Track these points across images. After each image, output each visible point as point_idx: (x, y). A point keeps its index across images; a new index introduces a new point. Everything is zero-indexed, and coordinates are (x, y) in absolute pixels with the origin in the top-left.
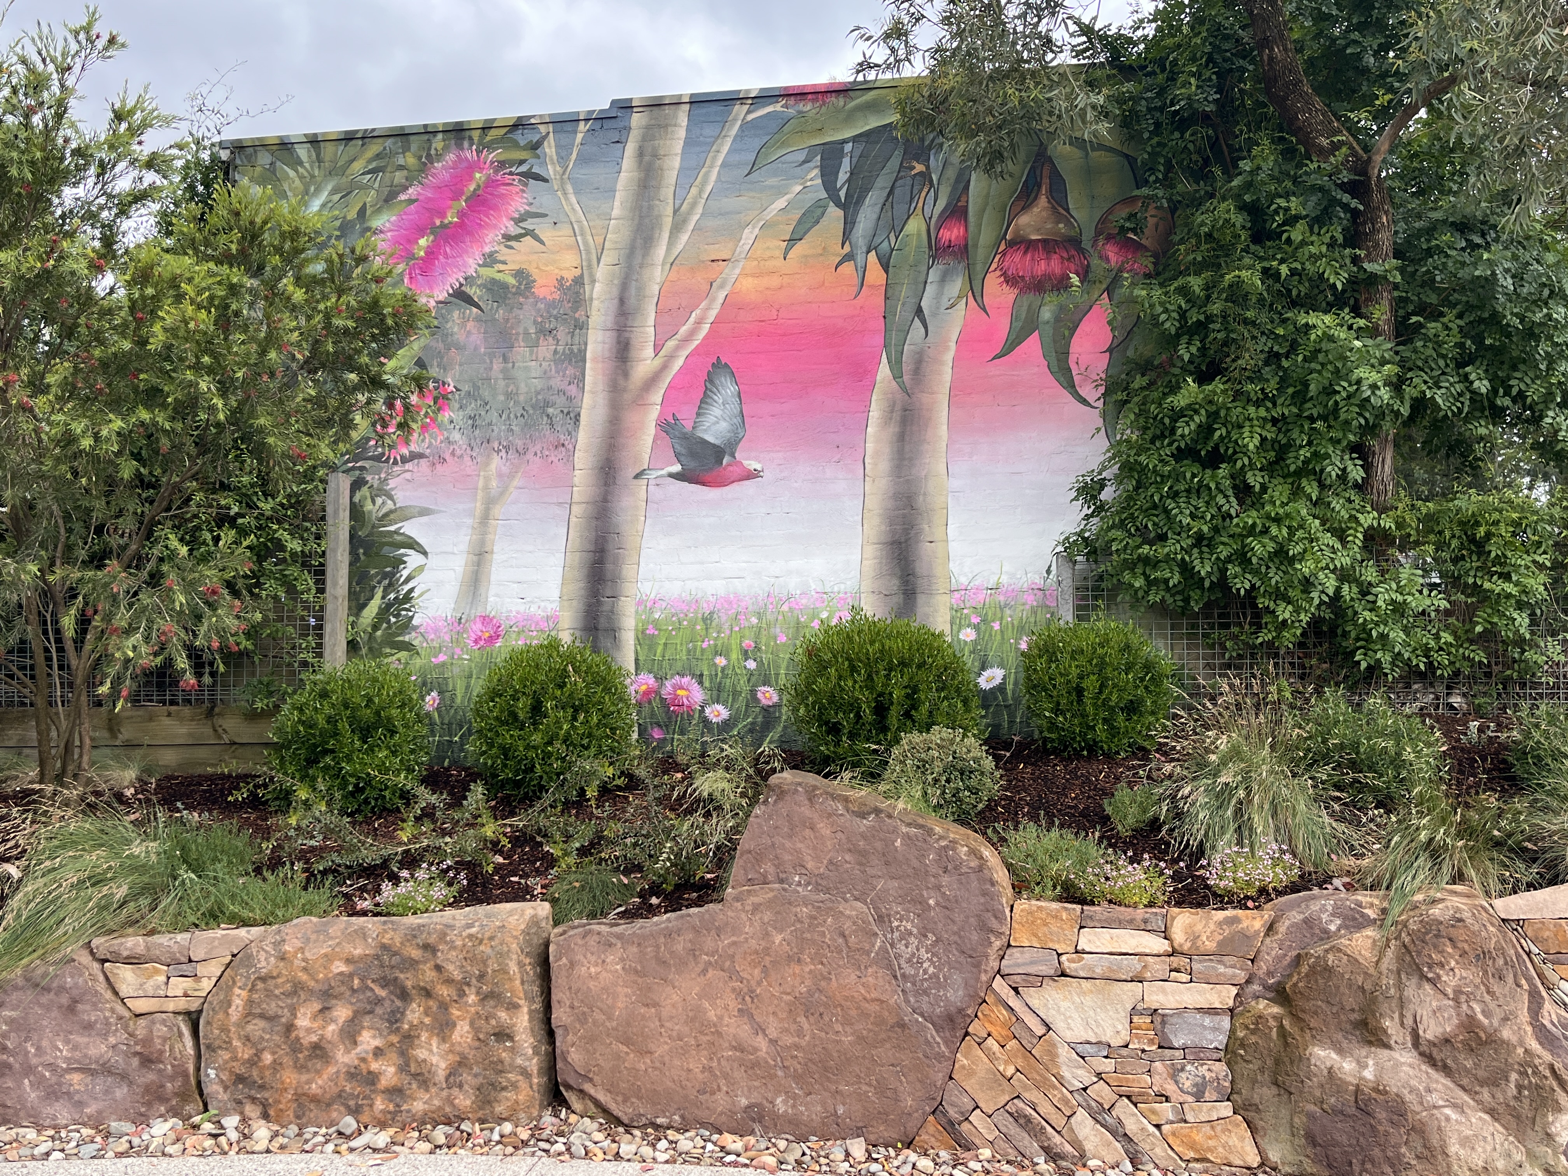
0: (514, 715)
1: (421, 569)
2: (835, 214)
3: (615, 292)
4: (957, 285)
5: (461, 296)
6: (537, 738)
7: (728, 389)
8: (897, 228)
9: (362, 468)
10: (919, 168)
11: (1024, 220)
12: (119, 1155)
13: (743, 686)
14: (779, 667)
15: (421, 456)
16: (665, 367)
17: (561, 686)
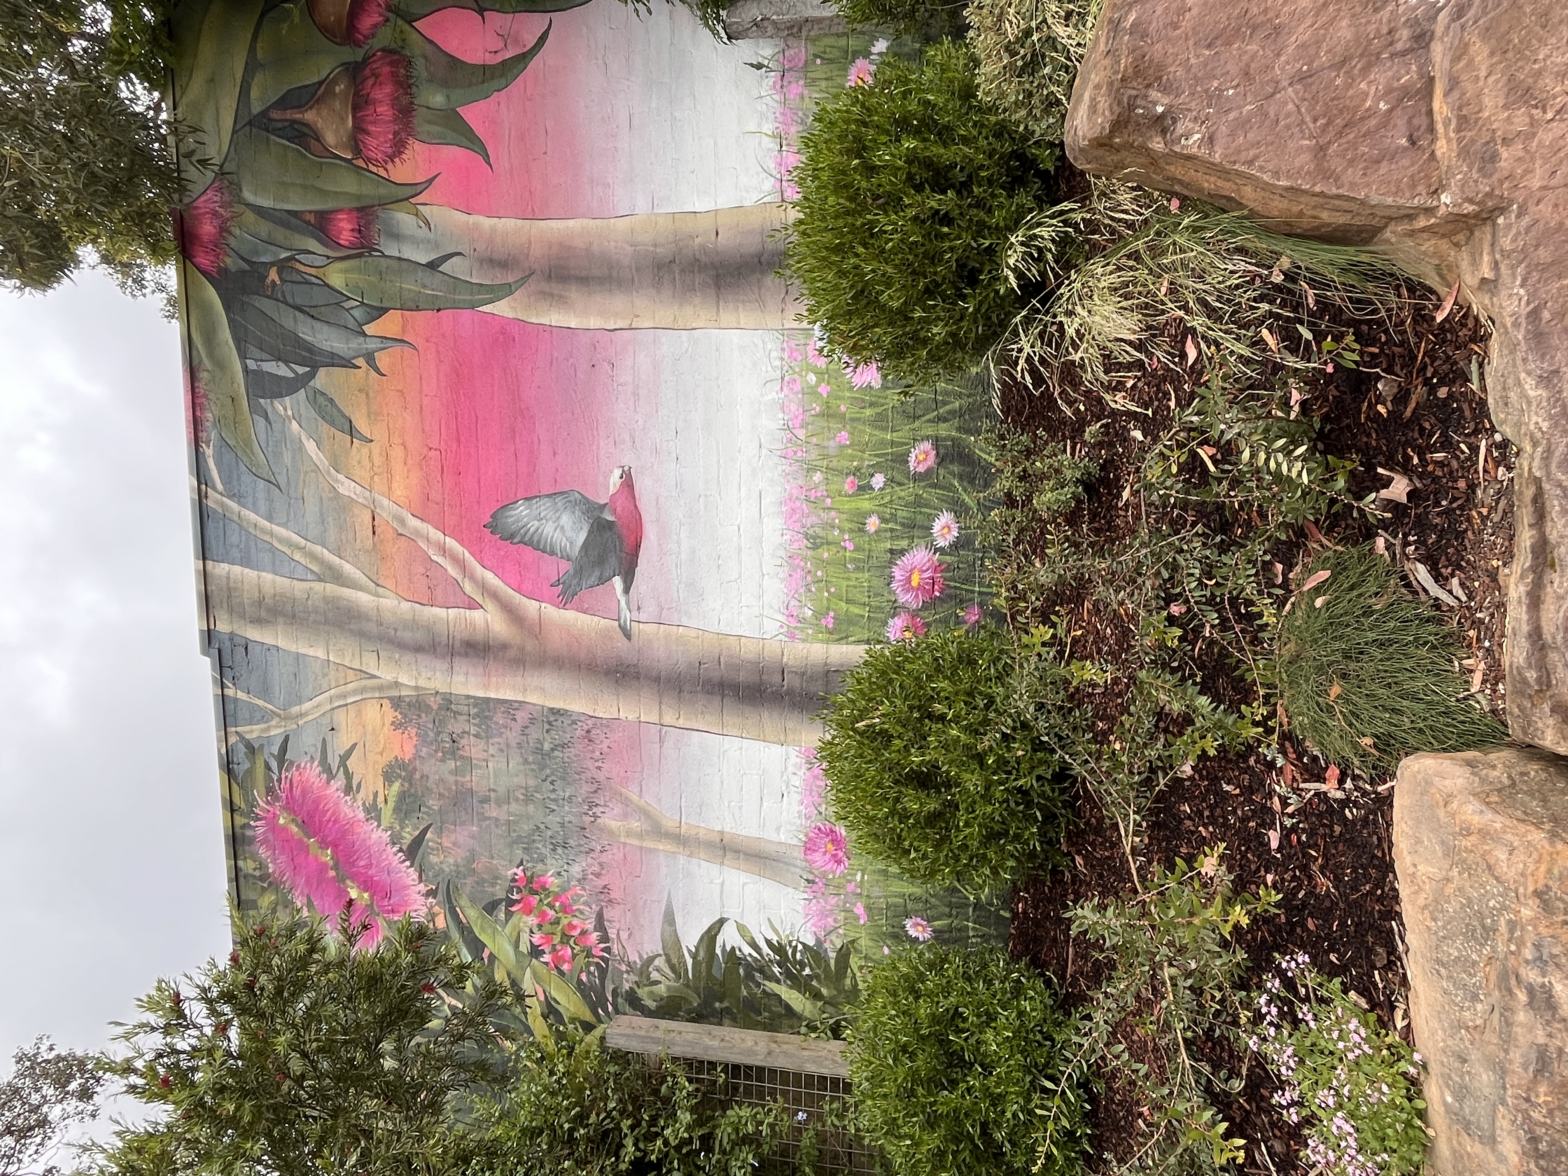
1: (741, 929)
2: (323, 379)
3: (408, 657)
4: (404, 219)
8: (338, 300)
9: (615, 993)
10: (273, 275)
11: (330, 138)
13: (908, 491)
14: (883, 443)
15: (600, 917)
16: (495, 596)
17: (886, 737)
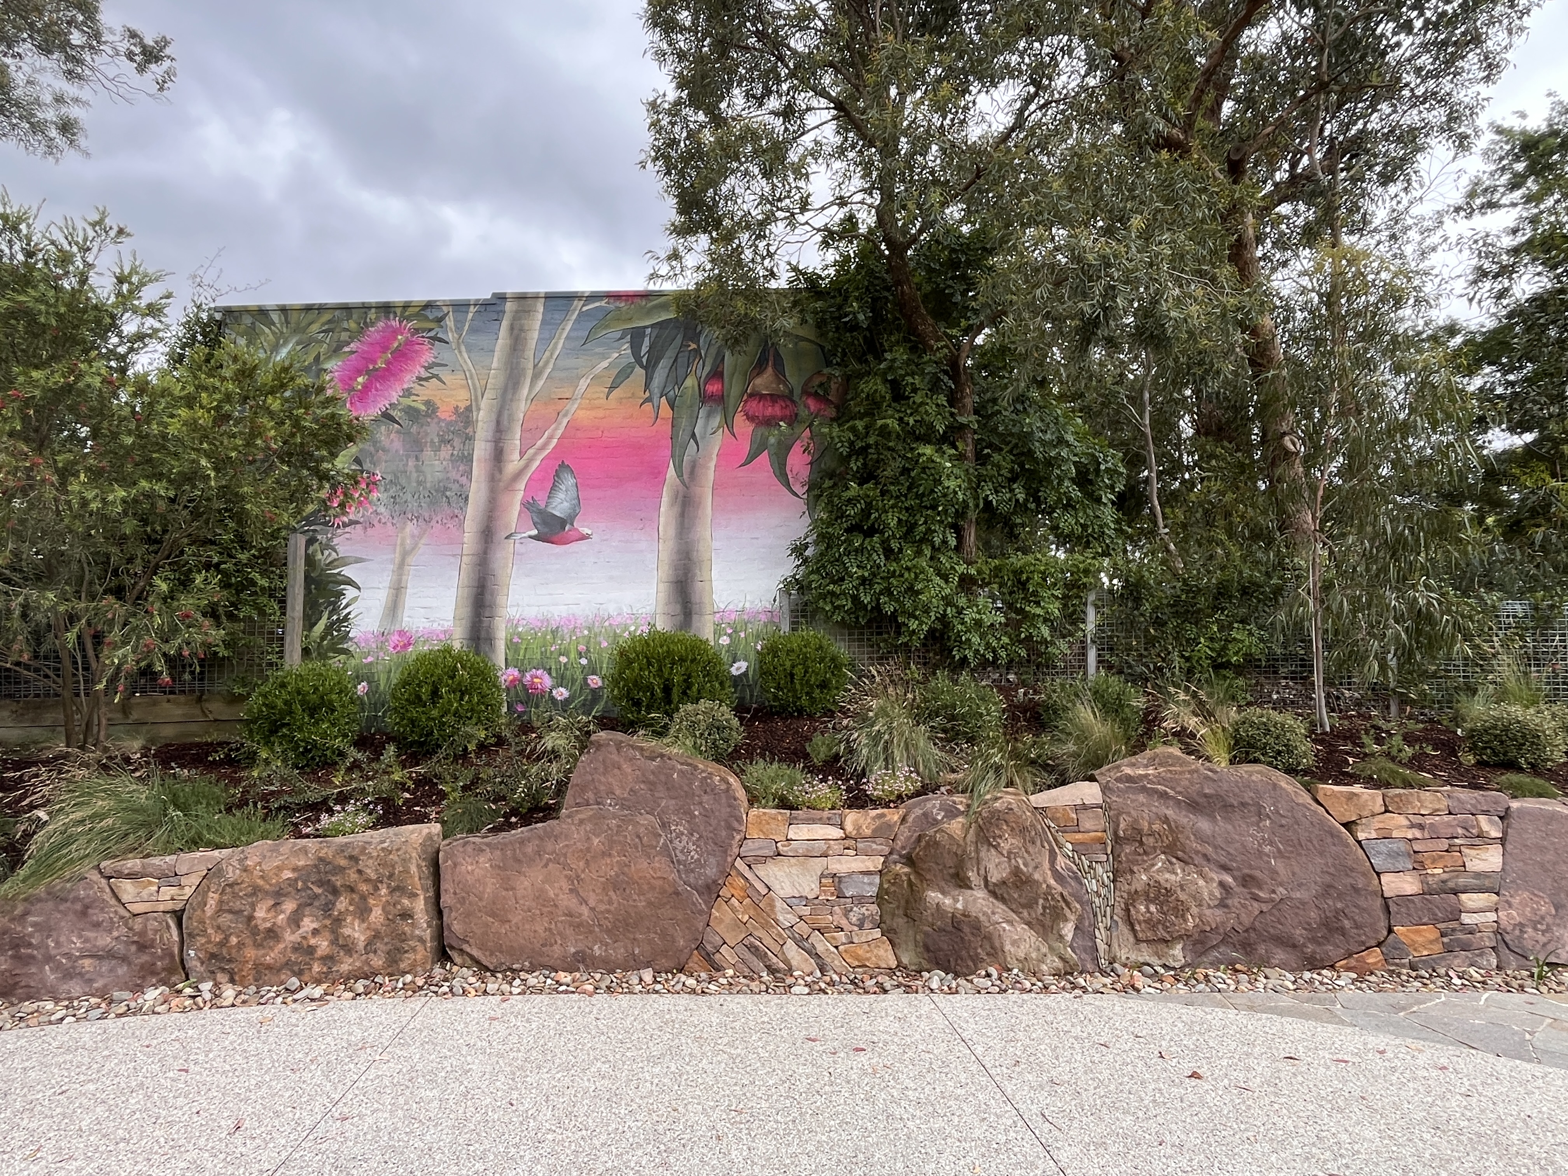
0: (419, 697)
1: (355, 599)
2: (639, 372)
3: (494, 417)
4: (717, 420)
5: (387, 416)
6: (435, 713)
7: (569, 481)
8: (679, 383)
9: (315, 531)
10: (693, 346)
11: (758, 381)
12: (119, 1016)
13: (579, 677)
14: (601, 662)
15: (357, 522)
16: (527, 466)
17: (452, 677)
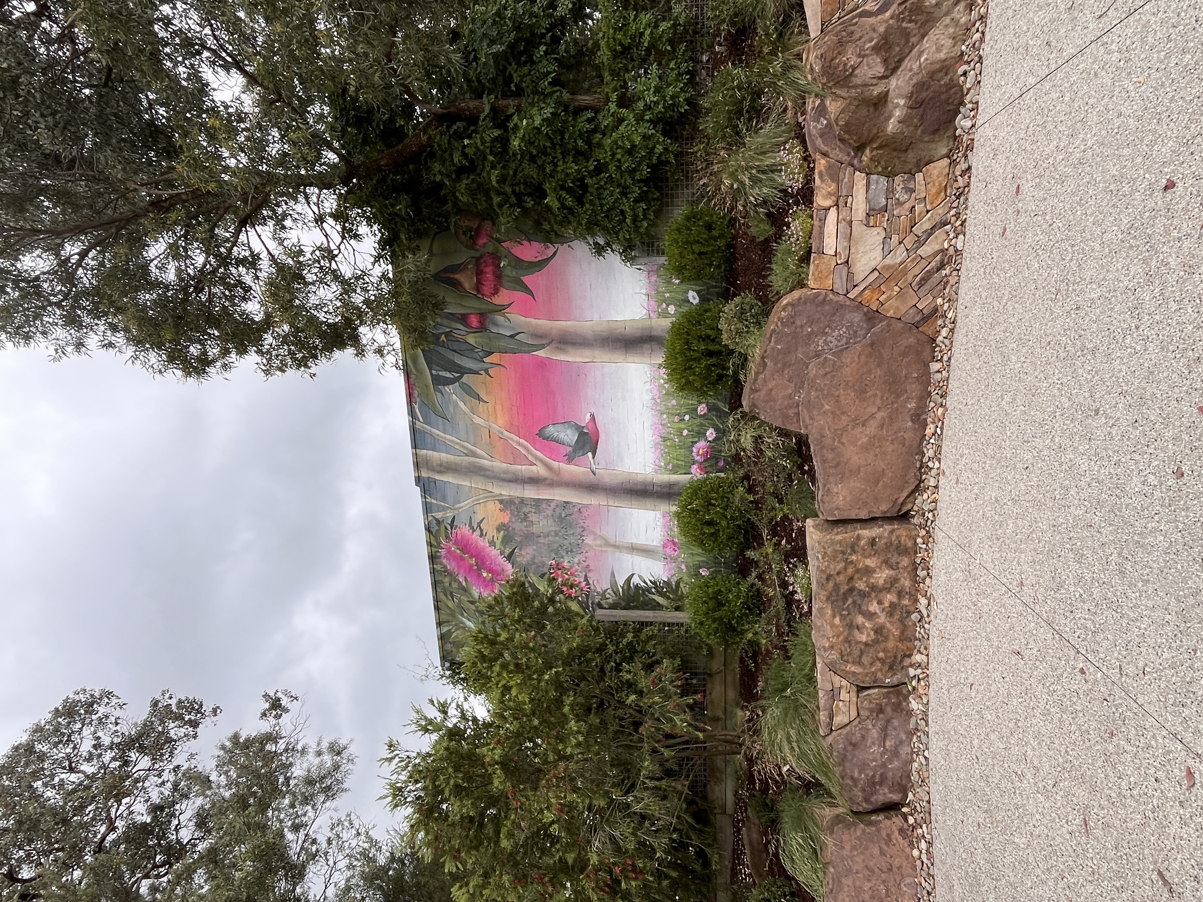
0: (712, 534)
1: (640, 576)
2: (466, 378)
3: (505, 484)
4: (500, 319)
5: (510, 557)
6: (724, 523)
7: (551, 430)
8: (472, 348)
9: (592, 603)
10: (443, 338)
11: (467, 285)
12: (927, 725)
13: (698, 421)
14: (688, 404)
15: (586, 576)
16: (541, 461)
17: (698, 511)
